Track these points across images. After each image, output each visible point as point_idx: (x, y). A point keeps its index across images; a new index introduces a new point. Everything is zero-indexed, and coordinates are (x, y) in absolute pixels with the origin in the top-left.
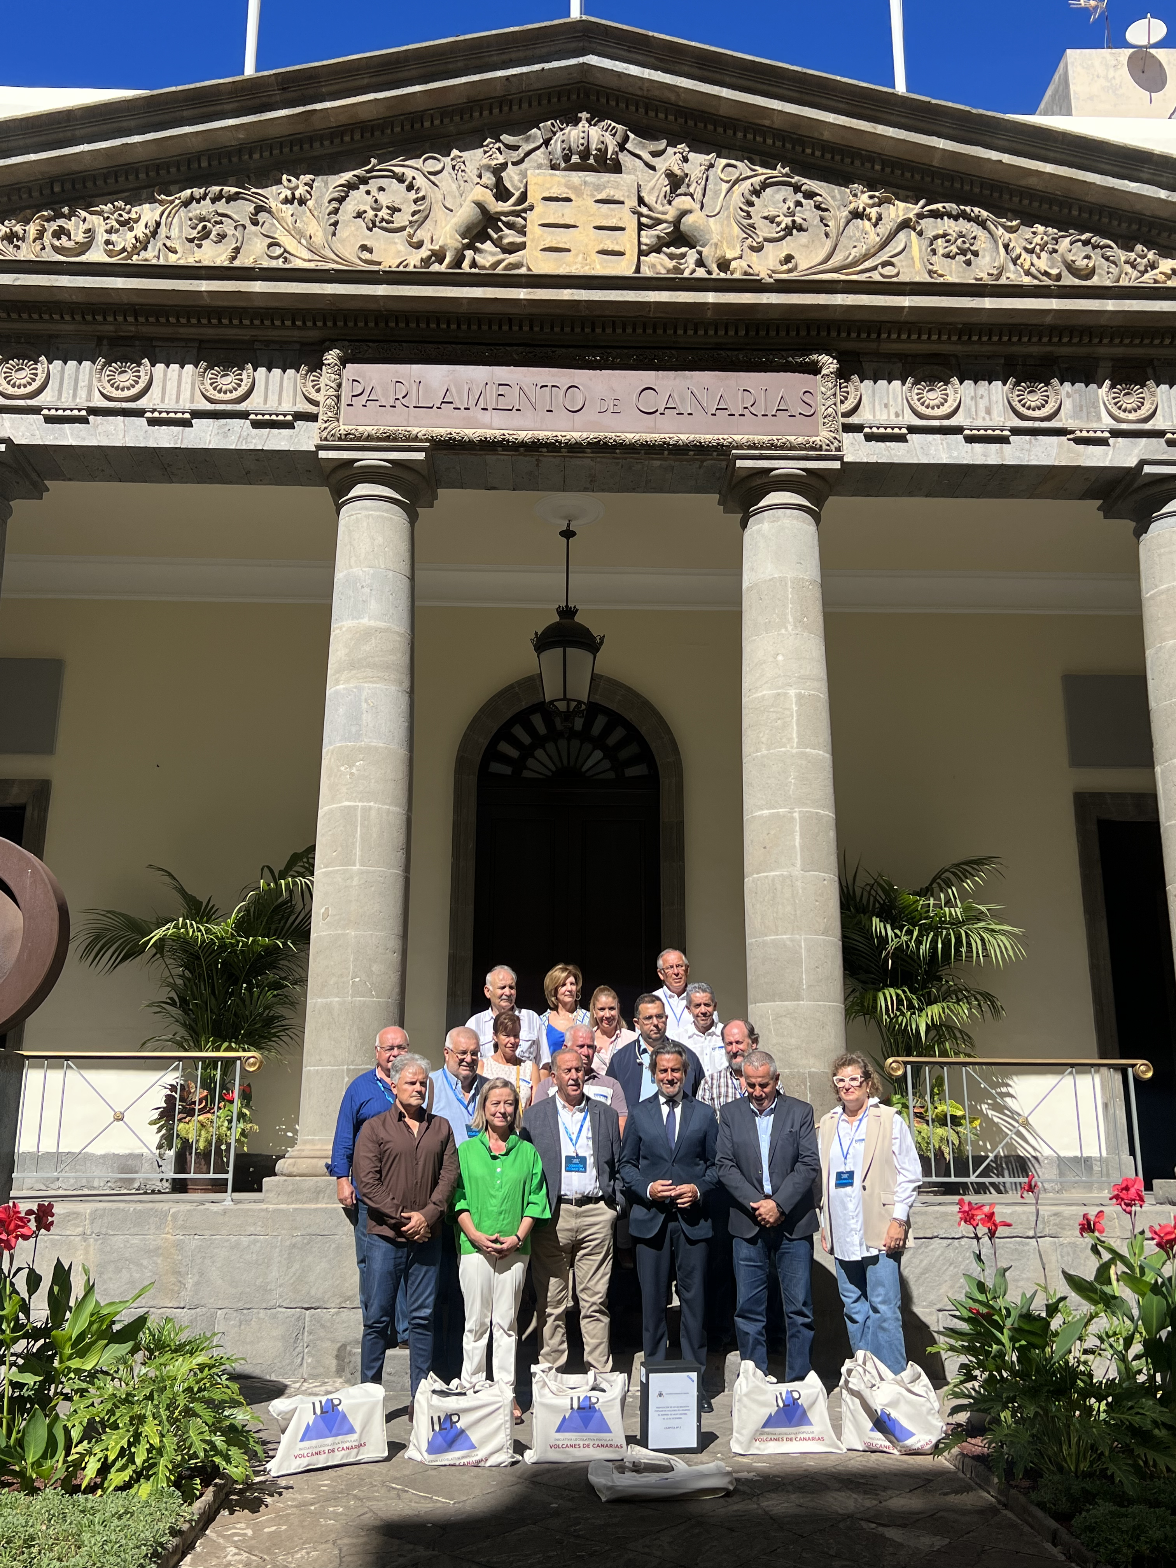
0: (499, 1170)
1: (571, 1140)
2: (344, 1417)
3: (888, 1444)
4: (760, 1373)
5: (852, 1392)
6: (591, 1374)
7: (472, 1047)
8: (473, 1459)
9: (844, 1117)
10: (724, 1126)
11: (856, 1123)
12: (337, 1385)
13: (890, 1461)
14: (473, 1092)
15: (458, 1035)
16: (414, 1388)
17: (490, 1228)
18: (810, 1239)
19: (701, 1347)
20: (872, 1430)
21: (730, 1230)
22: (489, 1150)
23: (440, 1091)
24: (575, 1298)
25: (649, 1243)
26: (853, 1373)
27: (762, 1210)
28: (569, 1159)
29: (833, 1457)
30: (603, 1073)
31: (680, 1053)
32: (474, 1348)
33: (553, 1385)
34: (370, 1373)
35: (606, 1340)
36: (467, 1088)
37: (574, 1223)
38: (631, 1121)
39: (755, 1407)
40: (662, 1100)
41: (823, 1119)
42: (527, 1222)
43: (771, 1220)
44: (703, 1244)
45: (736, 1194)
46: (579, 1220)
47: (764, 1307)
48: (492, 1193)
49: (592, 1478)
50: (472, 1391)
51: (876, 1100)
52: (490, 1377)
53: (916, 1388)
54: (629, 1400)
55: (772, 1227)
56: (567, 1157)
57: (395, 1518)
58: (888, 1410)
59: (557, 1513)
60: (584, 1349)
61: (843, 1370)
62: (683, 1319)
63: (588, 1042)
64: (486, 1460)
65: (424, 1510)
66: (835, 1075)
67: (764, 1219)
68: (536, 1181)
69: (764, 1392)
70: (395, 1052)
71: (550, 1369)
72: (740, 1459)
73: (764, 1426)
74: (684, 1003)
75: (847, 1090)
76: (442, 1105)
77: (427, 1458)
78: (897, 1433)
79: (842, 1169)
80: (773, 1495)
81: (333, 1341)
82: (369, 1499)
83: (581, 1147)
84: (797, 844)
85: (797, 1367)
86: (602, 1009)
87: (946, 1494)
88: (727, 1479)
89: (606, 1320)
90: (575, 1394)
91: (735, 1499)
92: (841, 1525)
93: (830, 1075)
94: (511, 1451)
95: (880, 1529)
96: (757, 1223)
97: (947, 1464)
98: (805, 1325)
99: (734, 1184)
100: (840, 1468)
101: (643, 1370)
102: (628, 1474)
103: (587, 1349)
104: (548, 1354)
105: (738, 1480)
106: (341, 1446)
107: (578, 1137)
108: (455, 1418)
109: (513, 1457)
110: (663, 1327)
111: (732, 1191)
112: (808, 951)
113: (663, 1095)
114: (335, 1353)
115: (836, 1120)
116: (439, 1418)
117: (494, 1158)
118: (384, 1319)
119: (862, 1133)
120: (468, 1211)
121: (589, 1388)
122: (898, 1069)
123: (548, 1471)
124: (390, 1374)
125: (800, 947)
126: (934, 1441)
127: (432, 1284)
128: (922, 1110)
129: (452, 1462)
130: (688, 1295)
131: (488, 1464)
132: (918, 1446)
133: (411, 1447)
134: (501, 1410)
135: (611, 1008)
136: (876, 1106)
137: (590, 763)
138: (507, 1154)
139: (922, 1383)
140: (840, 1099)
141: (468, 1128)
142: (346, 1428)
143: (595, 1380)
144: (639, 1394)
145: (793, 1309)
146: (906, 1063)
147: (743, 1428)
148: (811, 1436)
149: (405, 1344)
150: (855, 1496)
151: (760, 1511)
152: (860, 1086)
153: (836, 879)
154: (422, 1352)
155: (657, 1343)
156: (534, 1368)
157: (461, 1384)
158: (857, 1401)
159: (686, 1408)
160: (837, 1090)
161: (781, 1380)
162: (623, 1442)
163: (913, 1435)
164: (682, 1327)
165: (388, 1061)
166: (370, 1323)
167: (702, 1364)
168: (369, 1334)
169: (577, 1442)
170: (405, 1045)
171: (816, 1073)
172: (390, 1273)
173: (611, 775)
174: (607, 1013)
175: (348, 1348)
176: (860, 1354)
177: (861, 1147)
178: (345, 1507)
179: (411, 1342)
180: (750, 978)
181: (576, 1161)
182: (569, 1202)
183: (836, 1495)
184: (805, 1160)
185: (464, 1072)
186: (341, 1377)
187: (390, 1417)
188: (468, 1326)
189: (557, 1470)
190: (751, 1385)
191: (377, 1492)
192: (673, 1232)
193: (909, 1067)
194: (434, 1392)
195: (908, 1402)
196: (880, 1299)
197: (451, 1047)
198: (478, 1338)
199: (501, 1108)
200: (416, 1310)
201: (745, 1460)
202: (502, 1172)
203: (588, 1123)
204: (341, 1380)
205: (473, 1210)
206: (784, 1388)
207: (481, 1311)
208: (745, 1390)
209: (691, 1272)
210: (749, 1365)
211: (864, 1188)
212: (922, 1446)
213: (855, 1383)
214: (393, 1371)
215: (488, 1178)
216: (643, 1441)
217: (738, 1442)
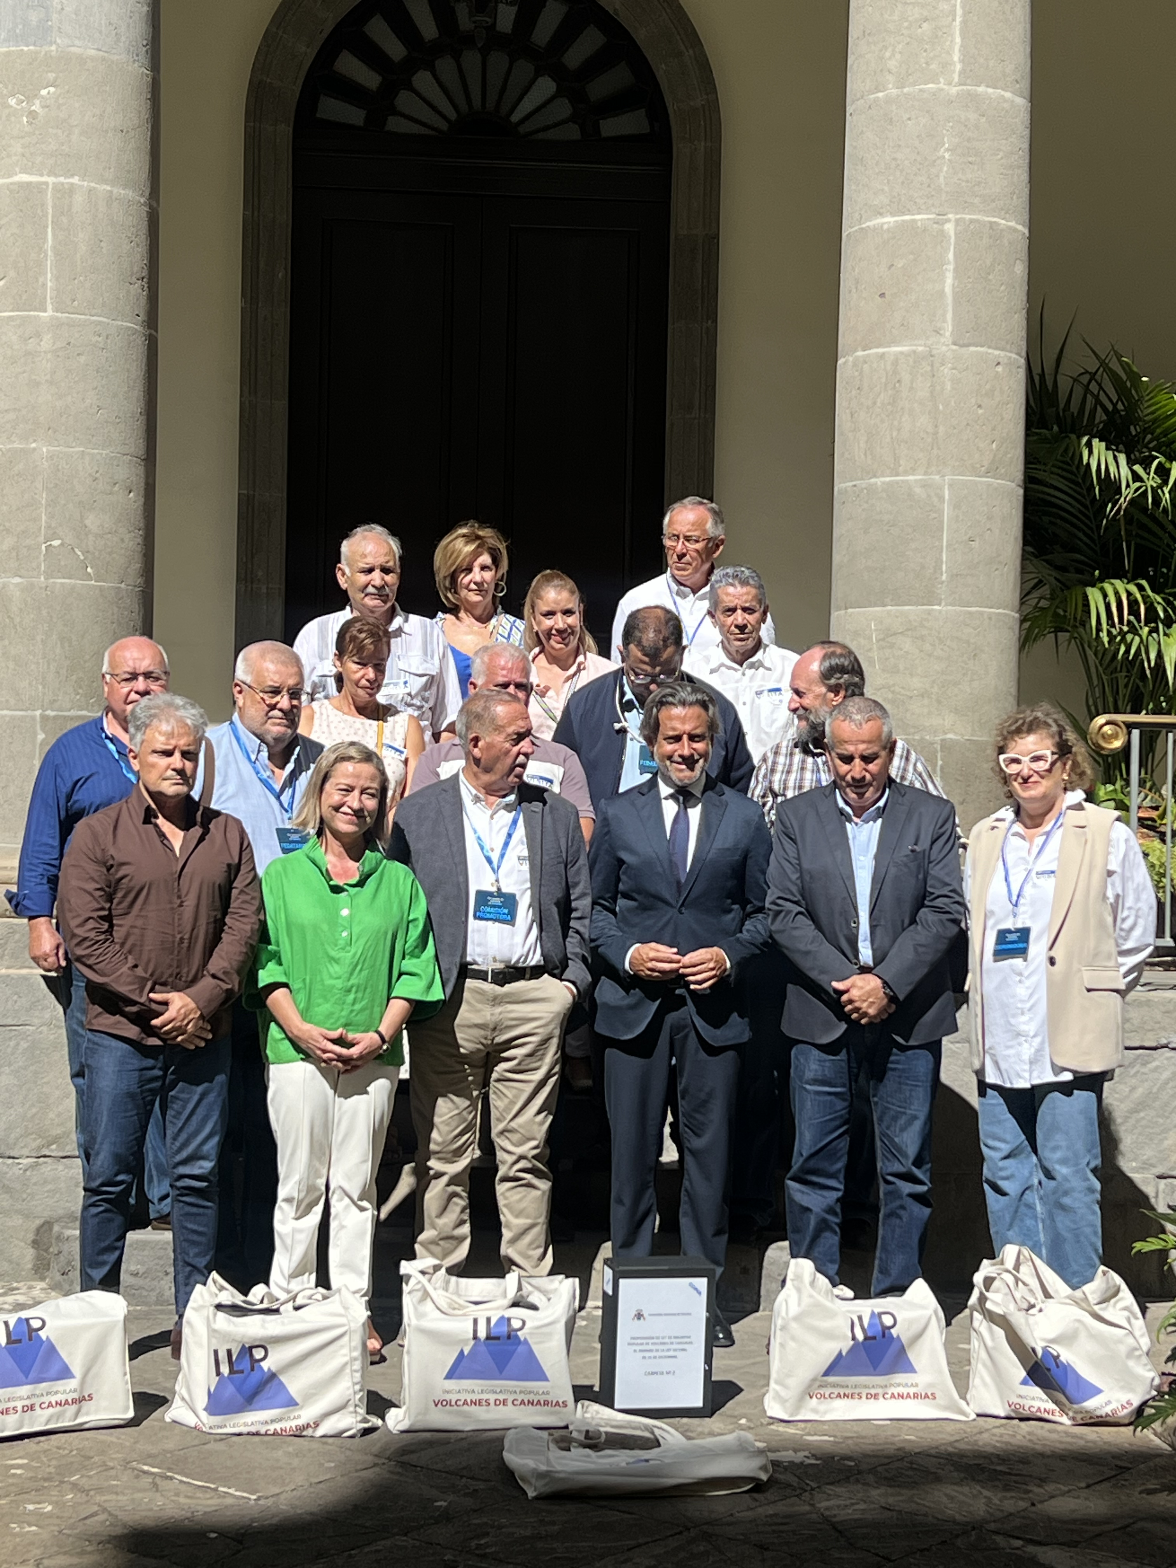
0: (345, 912)
1: (489, 860)
2: (52, 1349)
3: (1051, 1406)
4: (823, 1281)
5: (992, 1318)
6: (512, 1278)
7: (291, 682)
8: (290, 1424)
9: (1018, 827)
10: (785, 841)
11: (1039, 841)
12: (36, 1293)
13: (1054, 1436)
14: (290, 766)
15: (262, 656)
16: (182, 1300)
17: (330, 1015)
18: (935, 1049)
19: (718, 1233)
20: (1024, 1382)
21: (785, 1028)
22: (327, 876)
23: (227, 763)
24: (488, 1147)
25: (628, 1047)
26: (996, 1284)
27: (855, 993)
28: (483, 896)
29: (950, 1428)
30: (547, 735)
31: (704, 705)
32: (294, 1231)
33: (440, 1296)
34: (98, 1274)
35: (542, 1219)
36: (279, 757)
37: (488, 1014)
38: (604, 826)
39: (811, 1339)
40: (665, 790)
41: (975, 829)
42: (397, 1009)
43: (872, 1011)
44: (731, 1054)
45: (805, 964)
46: (498, 1010)
47: (840, 1165)
48: (333, 953)
49: (511, 1458)
50: (290, 1305)
51: (1078, 796)
52: (323, 1281)
53: (1110, 1312)
54: (580, 1323)
55: (870, 1024)
56: (479, 893)
57: (150, 1523)
58: (1056, 1349)
59: (446, 1517)
60: (500, 1236)
61: (978, 1278)
62: (686, 1183)
63: (517, 677)
64: (317, 1425)
65: (202, 1509)
66: (1001, 750)
67: (857, 1010)
68: (415, 932)
69: (830, 1314)
70: (140, 684)
71: (437, 1268)
72: (781, 1428)
73: (827, 1373)
74: (706, 605)
75: (1026, 780)
76: (231, 788)
77: (207, 1421)
78: (1070, 1389)
79: (1008, 925)
80: (839, 1490)
81: (27, 1216)
82: (99, 1490)
83: (508, 875)
84: (948, 290)
85: (894, 1270)
86: (550, 614)
87: (1150, 1492)
88: (757, 1462)
89: (545, 1185)
90: (481, 1313)
91: (770, 1495)
92: (959, 1542)
93: (991, 751)
94: (362, 1411)
95: (1031, 1549)
96: (843, 1016)
97: (1157, 1441)
98: (915, 1197)
99: (802, 947)
100: (962, 1446)
101: (609, 1273)
102: (577, 1452)
103: (507, 1234)
104: (434, 1242)
105: (775, 1464)
106: (46, 1399)
107: (502, 856)
108: (258, 1354)
109: (365, 1421)
110: (649, 1197)
111: (798, 959)
112: (956, 506)
113: (668, 781)
114: (31, 1236)
115: (1000, 833)
116: (229, 1352)
117: (336, 890)
118: (120, 1178)
119: (1048, 861)
120: (285, 985)
121: (507, 1302)
122: (1115, 736)
123: (430, 1444)
124: (136, 1275)
125: (941, 499)
126: (1136, 1403)
127: (215, 1117)
128: (1154, 814)
129: (253, 1429)
130: (697, 1143)
131: (320, 1432)
132: (1108, 1410)
133: (177, 1402)
134: (346, 1339)
135: (568, 612)
136: (1079, 807)
137: (527, 105)
138: (361, 884)
139: (1121, 1305)
140: (1010, 795)
141: (282, 834)
142: (54, 1370)
143: (520, 1288)
144: (600, 1312)
145: (897, 1168)
146: (1130, 726)
147: (789, 1376)
148: (912, 1391)
149: (164, 1221)
150: (986, 1493)
151: (814, 1516)
152: (1049, 771)
153: (1022, 361)
154: (195, 1238)
155: (636, 1226)
156: (406, 1267)
157: (269, 1294)
158: (1000, 1333)
159: (685, 1340)
160: (1006, 779)
161: (862, 1293)
162: (570, 1397)
163: (1098, 1391)
164: (684, 1198)
165: (126, 703)
166: (94, 1184)
167: (717, 1263)
168: (93, 1205)
169: (485, 1396)
170: (158, 671)
171: (956, 742)
172: (131, 1096)
173: (573, 132)
174: (559, 622)
175: (56, 1228)
176: (1010, 1252)
177: (1049, 883)
178: (56, 1504)
179: (175, 1217)
180: (837, 558)
181: (497, 901)
182: (481, 975)
183: (950, 1490)
184: (939, 902)
185: (275, 728)
186: (42, 1279)
187: (137, 1349)
188: (283, 1192)
189: (447, 1442)
190: (806, 1300)
191: (116, 1478)
192: (677, 1029)
193: (1136, 733)
194: (219, 1307)
195: (1093, 1336)
196: (1058, 1155)
197: (248, 679)
198: (303, 1211)
199: (354, 801)
200: (184, 1162)
201: (791, 1430)
202: (351, 916)
203: (520, 831)
204: (43, 1285)
205: (295, 986)
206: (866, 1307)
207: (310, 1165)
208: (794, 1310)
209: (705, 1103)
210: (804, 1267)
211: (1052, 961)
212: (1114, 1412)
213: (997, 1301)
214: (141, 1269)
215: (325, 927)
216: (605, 1396)
217: (778, 1397)
